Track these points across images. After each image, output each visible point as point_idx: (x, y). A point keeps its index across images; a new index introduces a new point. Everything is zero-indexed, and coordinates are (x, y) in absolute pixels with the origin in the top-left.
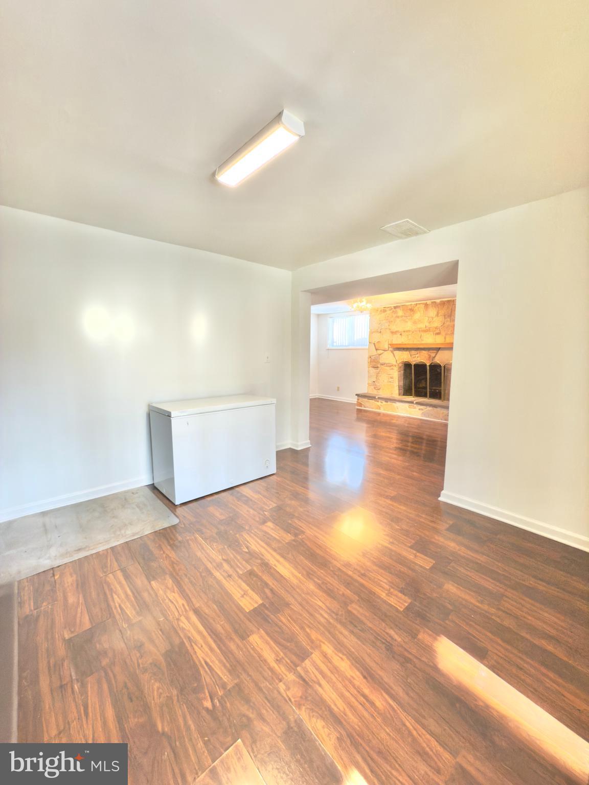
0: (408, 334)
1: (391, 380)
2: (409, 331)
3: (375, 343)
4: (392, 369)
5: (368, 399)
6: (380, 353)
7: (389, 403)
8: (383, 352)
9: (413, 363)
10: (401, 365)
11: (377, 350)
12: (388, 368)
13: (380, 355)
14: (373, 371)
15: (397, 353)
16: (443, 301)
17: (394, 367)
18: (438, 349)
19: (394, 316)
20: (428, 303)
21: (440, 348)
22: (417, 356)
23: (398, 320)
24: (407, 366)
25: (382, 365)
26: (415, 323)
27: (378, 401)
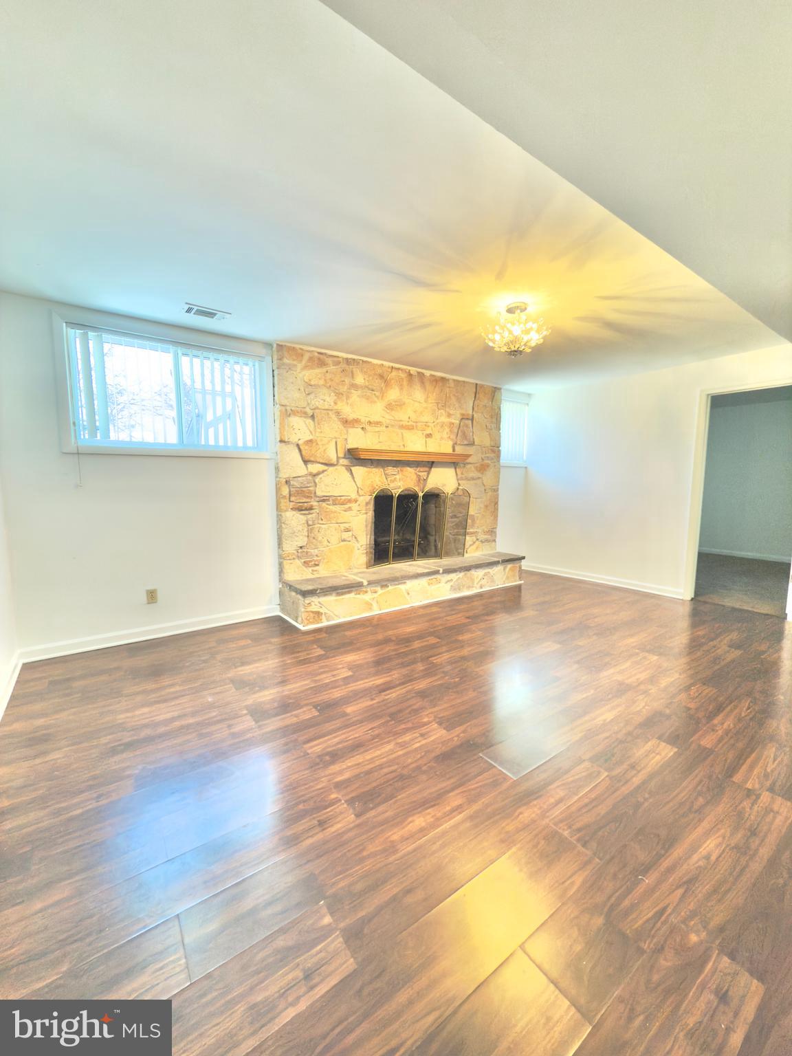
0: (377, 429)
1: (346, 535)
2: (378, 423)
3: (300, 442)
4: (350, 509)
5: (338, 594)
6: (315, 471)
7: (390, 588)
8: (325, 468)
9: (396, 492)
10: (368, 498)
11: (306, 462)
12: (337, 508)
13: (318, 474)
14: (295, 520)
15: (359, 471)
16: (433, 376)
17: (354, 506)
18: (432, 464)
19: (347, 381)
20: (411, 372)
21: (433, 462)
22: (398, 477)
23: (355, 395)
24: (382, 502)
25: (324, 501)
26: (390, 407)
27: (366, 592)
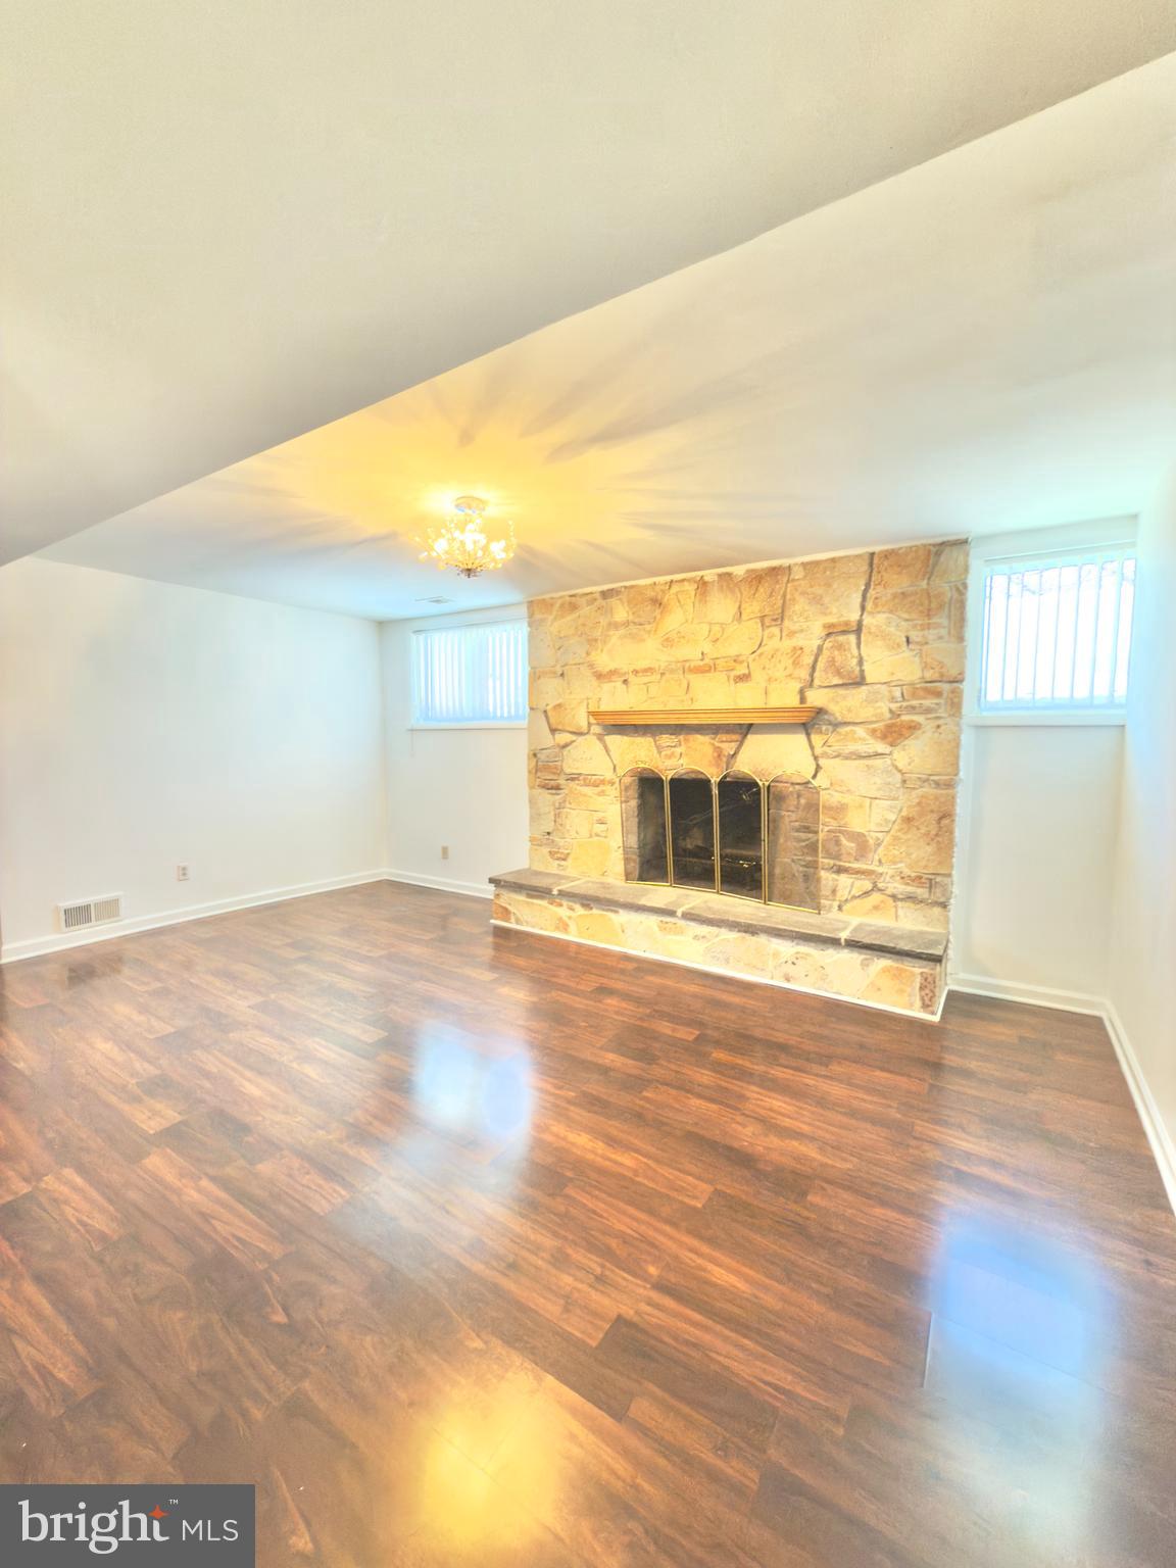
0: (646, 680)
1: (599, 828)
2: (648, 670)
3: (549, 708)
4: (602, 793)
5: (529, 896)
6: (562, 743)
7: (595, 911)
8: (574, 737)
9: (667, 776)
10: (628, 780)
11: (553, 731)
12: (588, 790)
13: (566, 746)
14: (546, 797)
15: (614, 740)
16: (753, 570)
17: (607, 788)
18: (746, 729)
19: (604, 621)
20: (706, 579)
21: (751, 725)
22: (678, 750)
23: (615, 637)
24: (648, 784)
25: (573, 779)
26: (668, 642)
27: (561, 905)
